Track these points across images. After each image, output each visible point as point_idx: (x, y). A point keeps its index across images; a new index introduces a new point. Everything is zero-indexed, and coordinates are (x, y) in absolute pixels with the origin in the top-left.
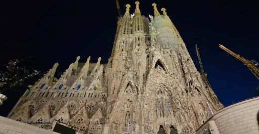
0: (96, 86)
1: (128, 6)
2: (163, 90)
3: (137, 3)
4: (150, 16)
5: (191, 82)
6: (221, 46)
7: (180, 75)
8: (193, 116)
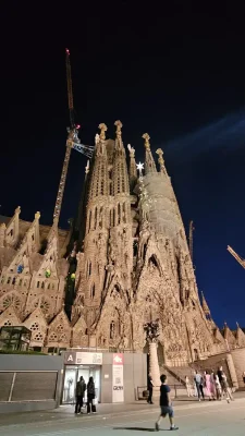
0: (48, 271)
1: (103, 127)
2: (152, 297)
3: (119, 125)
4: (129, 146)
5: (188, 293)
6: (230, 249)
7: (175, 280)
8: (185, 334)
